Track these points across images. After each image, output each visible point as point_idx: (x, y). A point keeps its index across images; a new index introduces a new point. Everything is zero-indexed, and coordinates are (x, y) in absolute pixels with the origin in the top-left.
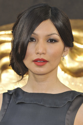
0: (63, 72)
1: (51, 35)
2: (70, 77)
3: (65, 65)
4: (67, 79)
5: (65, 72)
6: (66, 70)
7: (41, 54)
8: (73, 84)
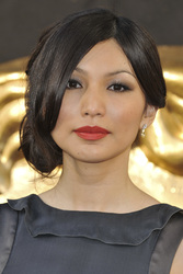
0: (152, 164)
1: (118, 72)
2: (166, 175)
3: (156, 150)
4: (160, 180)
5: (156, 164)
6: (157, 160)
7: (93, 116)
8: (173, 190)
